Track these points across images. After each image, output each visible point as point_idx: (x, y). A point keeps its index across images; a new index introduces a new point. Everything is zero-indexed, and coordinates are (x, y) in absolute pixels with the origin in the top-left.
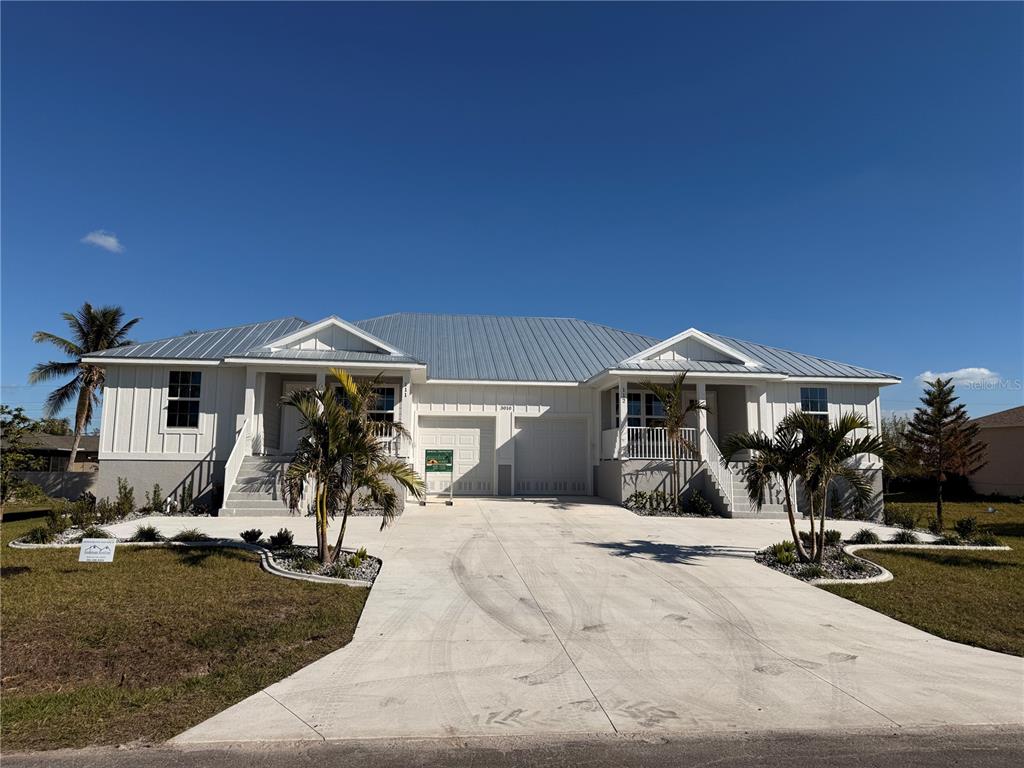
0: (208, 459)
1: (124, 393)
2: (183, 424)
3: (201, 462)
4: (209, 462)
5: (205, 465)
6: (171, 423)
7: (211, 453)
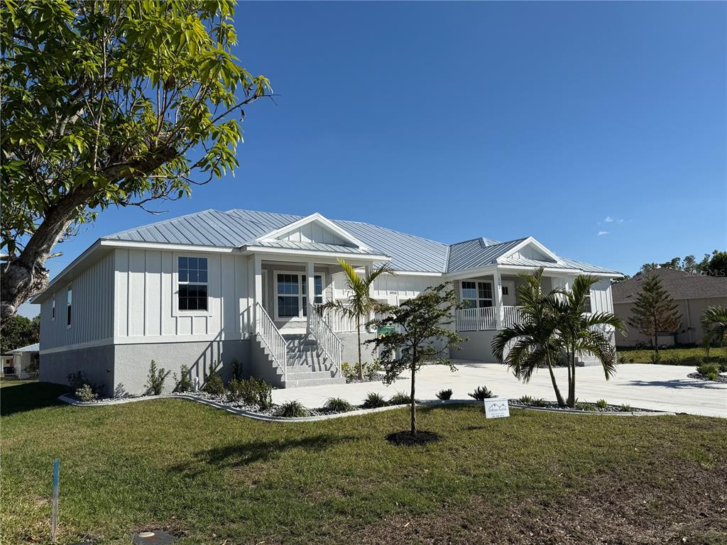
0: (218, 339)
1: (136, 277)
2: (193, 307)
3: (212, 342)
4: (219, 342)
5: (215, 344)
6: (182, 306)
7: (220, 334)
